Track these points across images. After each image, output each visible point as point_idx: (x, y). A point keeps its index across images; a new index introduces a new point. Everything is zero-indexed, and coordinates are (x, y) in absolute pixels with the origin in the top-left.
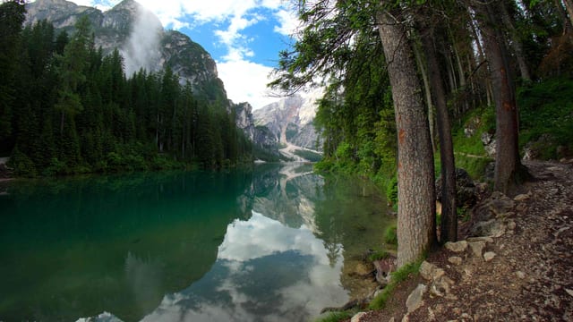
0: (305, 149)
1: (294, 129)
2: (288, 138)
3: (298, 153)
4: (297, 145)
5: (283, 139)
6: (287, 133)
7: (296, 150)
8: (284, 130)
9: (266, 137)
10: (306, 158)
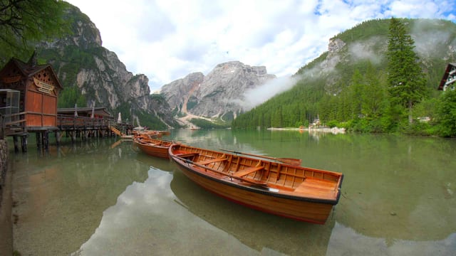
0: (202, 118)
1: (194, 101)
2: (188, 109)
3: (194, 121)
4: (195, 114)
5: (184, 109)
6: (188, 105)
7: (193, 119)
8: (186, 102)
9: (161, 106)
10: (198, 125)
